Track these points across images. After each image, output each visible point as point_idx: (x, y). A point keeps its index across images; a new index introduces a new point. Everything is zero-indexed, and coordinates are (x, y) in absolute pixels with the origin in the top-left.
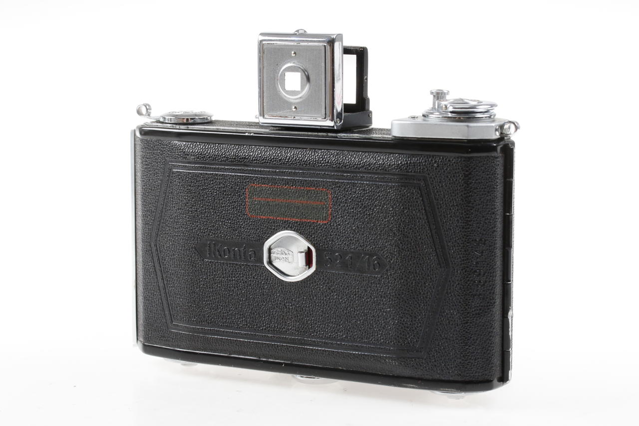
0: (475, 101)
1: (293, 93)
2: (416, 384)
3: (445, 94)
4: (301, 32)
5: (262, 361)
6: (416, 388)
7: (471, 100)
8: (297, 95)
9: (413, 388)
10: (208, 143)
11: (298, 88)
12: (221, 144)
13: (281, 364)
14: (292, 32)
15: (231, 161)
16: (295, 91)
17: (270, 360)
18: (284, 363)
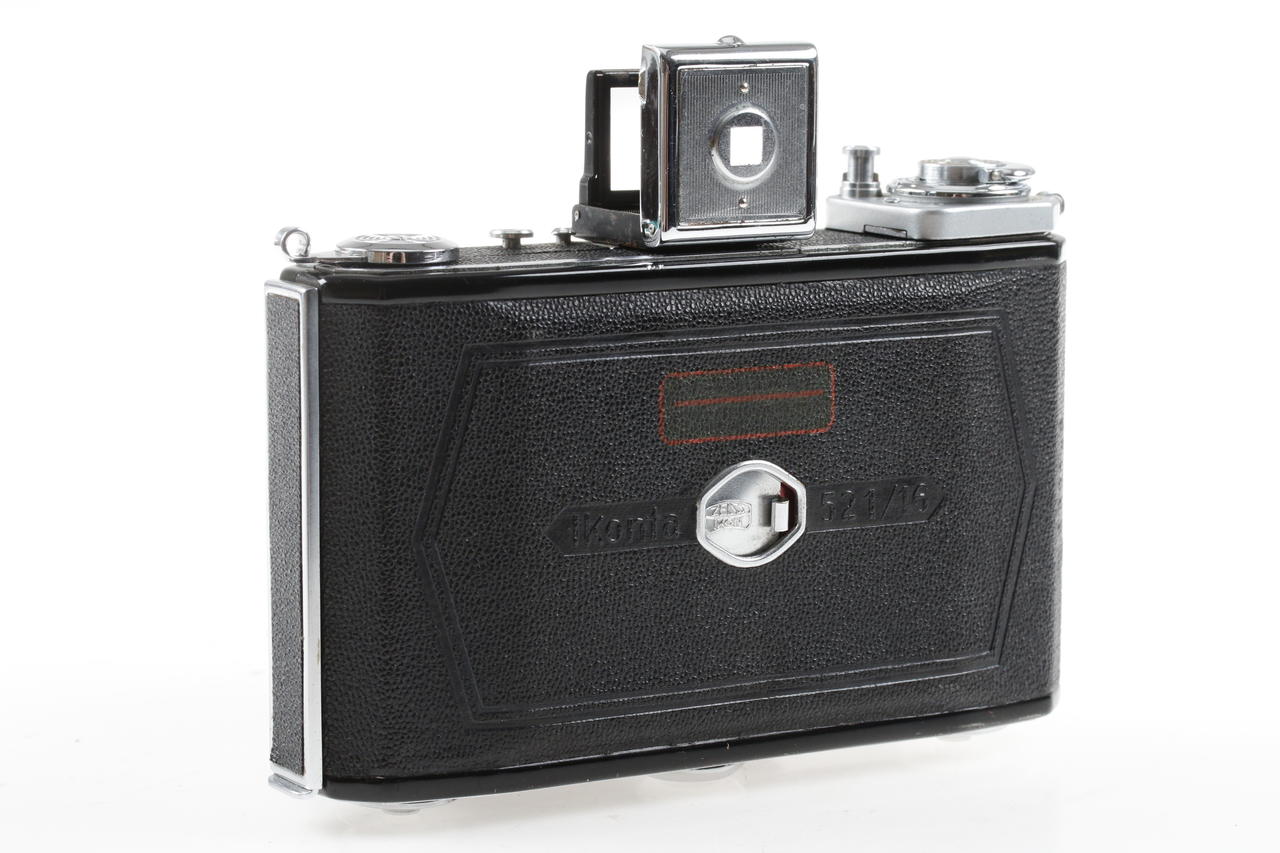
0: (991, 162)
1: (748, 170)
2: (982, 721)
3: (872, 152)
4: (729, 41)
5: (681, 749)
6: (982, 727)
7: (985, 162)
8: (756, 174)
9: (977, 728)
10: (564, 297)
11: (756, 158)
12: (595, 295)
13: (723, 745)
14: (713, 42)
15: (625, 330)
16: (749, 166)
17: (697, 743)
18: (728, 741)
